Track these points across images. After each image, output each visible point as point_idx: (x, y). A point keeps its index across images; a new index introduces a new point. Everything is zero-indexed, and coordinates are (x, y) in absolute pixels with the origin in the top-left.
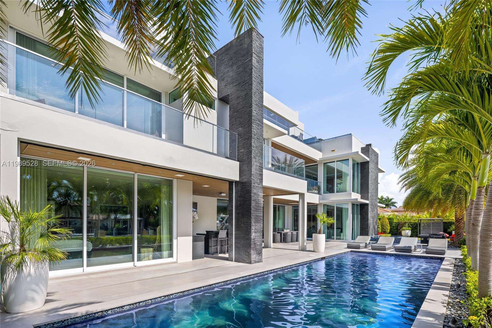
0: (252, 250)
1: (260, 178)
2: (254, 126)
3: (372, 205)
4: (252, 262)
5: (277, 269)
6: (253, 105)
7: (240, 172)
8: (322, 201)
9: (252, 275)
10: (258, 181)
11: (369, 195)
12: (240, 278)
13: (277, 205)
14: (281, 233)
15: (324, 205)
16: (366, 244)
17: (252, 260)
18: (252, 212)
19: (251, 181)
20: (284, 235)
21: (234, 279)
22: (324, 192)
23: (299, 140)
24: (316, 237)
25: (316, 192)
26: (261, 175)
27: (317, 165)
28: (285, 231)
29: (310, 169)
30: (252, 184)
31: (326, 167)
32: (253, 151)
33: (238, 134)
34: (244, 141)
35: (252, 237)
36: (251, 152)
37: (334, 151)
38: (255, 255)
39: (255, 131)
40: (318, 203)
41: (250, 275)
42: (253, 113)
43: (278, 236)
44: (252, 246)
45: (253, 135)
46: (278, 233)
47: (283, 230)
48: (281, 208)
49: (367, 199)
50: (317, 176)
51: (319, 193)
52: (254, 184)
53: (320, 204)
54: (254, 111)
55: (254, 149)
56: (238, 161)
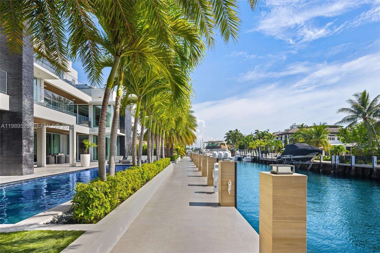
0: (23, 165)
1: (31, 110)
2: (24, 70)
3: (127, 137)
4: (24, 174)
5: (46, 176)
6: (23, 54)
7: (10, 103)
8: (91, 133)
9: (23, 180)
10: (29, 113)
11: (125, 130)
12: (12, 182)
13: (52, 133)
14: (55, 157)
15: (93, 135)
16: (120, 161)
17: (23, 172)
18: (23, 136)
19: (22, 112)
20: (58, 157)
21: (5, 183)
22: (93, 126)
23: (71, 84)
24: (83, 157)
25: (87, 125)
26: (32, 109)
27: (88, 105)
28: (59, 154)
29: (83, 108)
30: (23, 114)
31: (95, 108)
32: (23, 90)
33: (7, 73)
34: (14, 80)
35: (23, 155)
36: (21, 90)
37: (101, 97)
38: (27, 168)
39: (26, 74)
40: (89, 134)
41: (21, 181)
42: (23, 61)
43: (52, 159)
44: (23, 162)
45: (23, 78)
46: (52, 156)
47: (58, 154)
48: (56, 136)
49: (124, 133)
50: (88, 113)
51: (90, 126)
52: (24, 115)
53: (91, 135)
54: (25, 59)
55: (25, 88)
56: (8, 94)
